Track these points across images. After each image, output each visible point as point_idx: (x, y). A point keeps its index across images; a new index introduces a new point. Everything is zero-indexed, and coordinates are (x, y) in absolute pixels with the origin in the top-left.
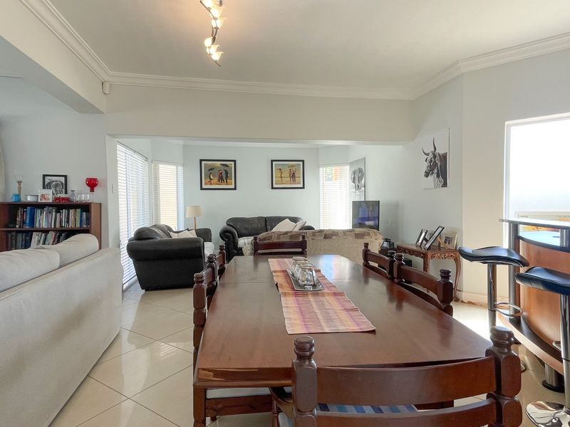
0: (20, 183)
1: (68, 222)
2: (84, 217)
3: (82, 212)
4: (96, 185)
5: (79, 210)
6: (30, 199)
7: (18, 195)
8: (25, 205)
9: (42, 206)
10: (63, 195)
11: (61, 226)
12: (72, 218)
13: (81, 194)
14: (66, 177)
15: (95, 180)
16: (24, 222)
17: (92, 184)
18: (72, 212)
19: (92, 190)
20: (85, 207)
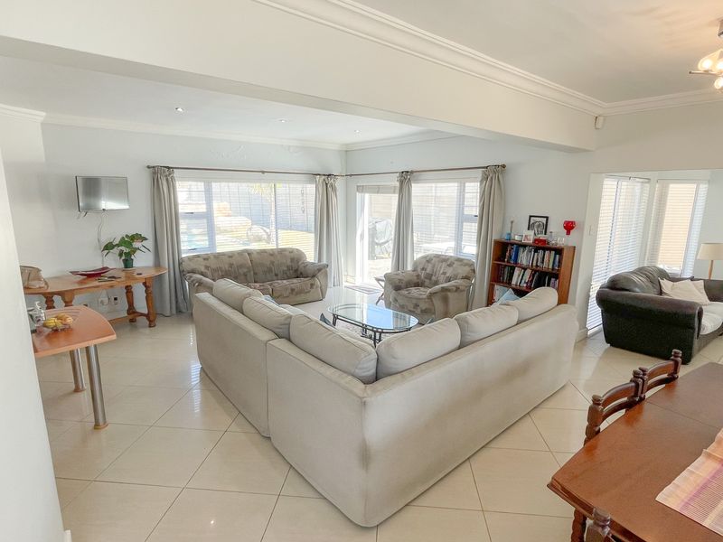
0: (512, 222)
1: (543, 262)
2: (557, 259)
3: (555, 254)
4: (572, 228)
5: (553, 253)
6: (517, 238)
7: (510, 234)
8: (512, 244)
9: (524, 246)
10: (542, 237)
11: (537, 266)
12: (546, 259)
13: (558, 237)
14: (547, 218)
15: (573, 223)
16: (510, 257)
17: (569, 227)
18: (547, 253)
19: (568, 233)
20: (559, 251)
